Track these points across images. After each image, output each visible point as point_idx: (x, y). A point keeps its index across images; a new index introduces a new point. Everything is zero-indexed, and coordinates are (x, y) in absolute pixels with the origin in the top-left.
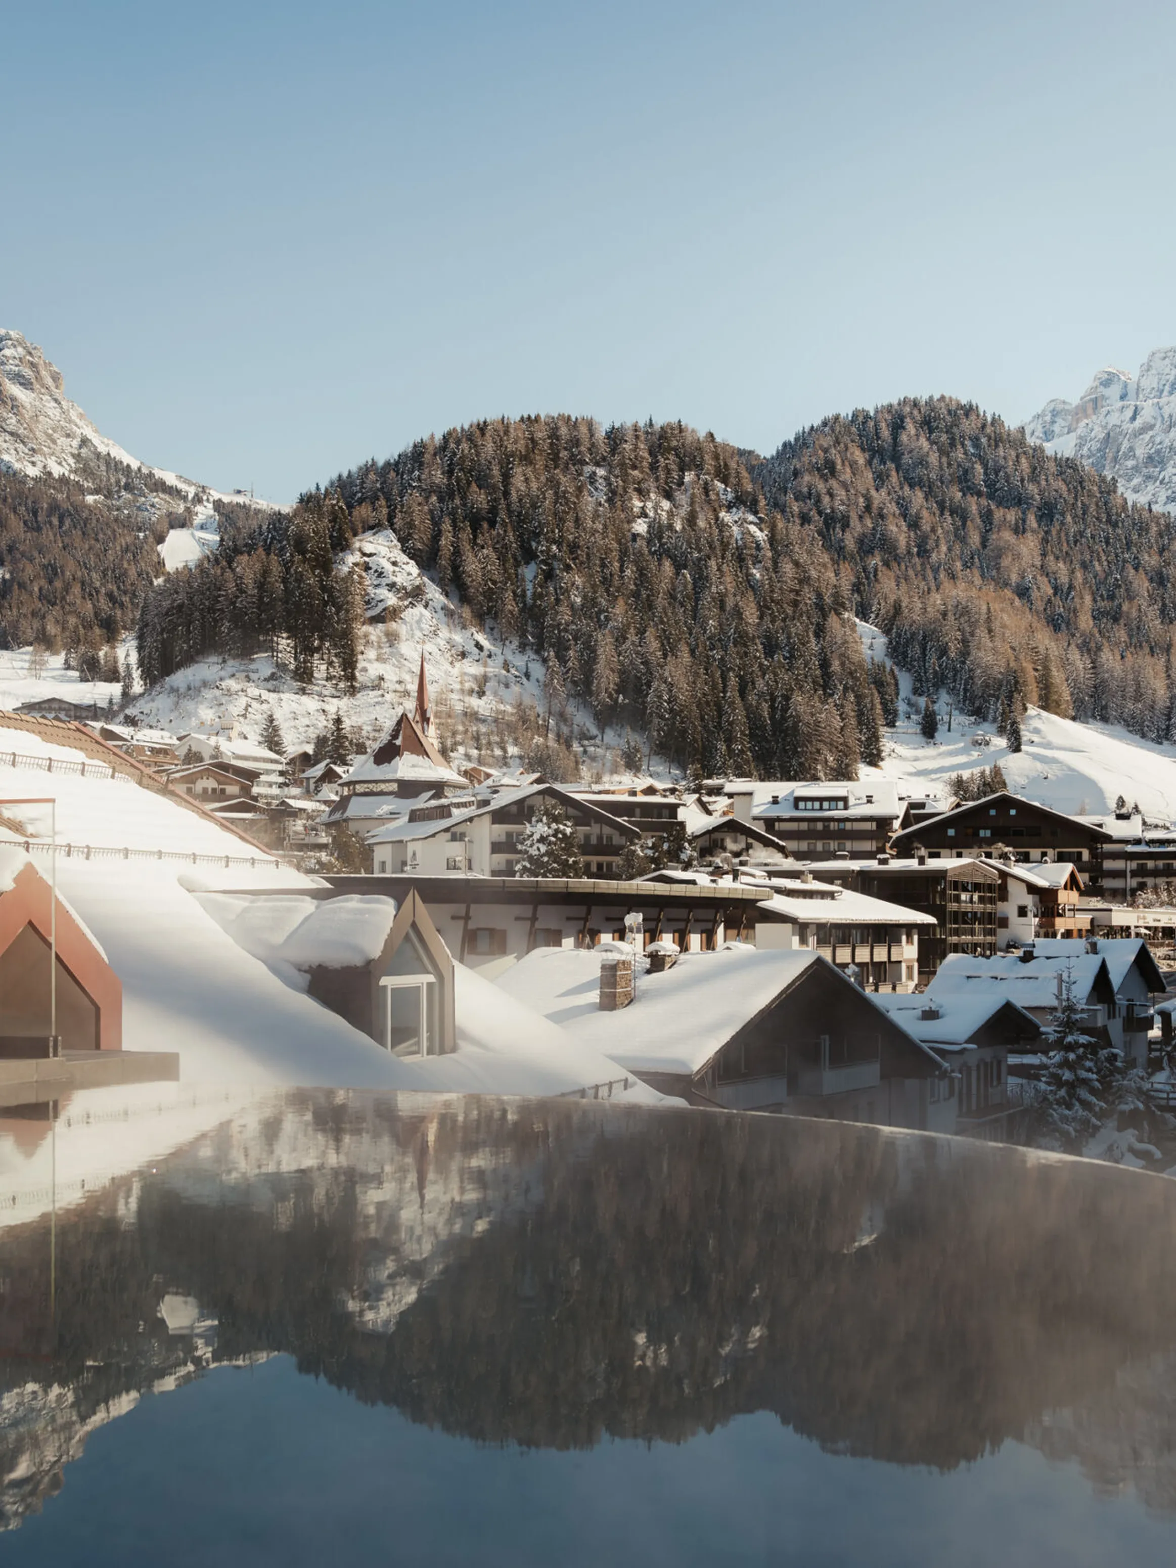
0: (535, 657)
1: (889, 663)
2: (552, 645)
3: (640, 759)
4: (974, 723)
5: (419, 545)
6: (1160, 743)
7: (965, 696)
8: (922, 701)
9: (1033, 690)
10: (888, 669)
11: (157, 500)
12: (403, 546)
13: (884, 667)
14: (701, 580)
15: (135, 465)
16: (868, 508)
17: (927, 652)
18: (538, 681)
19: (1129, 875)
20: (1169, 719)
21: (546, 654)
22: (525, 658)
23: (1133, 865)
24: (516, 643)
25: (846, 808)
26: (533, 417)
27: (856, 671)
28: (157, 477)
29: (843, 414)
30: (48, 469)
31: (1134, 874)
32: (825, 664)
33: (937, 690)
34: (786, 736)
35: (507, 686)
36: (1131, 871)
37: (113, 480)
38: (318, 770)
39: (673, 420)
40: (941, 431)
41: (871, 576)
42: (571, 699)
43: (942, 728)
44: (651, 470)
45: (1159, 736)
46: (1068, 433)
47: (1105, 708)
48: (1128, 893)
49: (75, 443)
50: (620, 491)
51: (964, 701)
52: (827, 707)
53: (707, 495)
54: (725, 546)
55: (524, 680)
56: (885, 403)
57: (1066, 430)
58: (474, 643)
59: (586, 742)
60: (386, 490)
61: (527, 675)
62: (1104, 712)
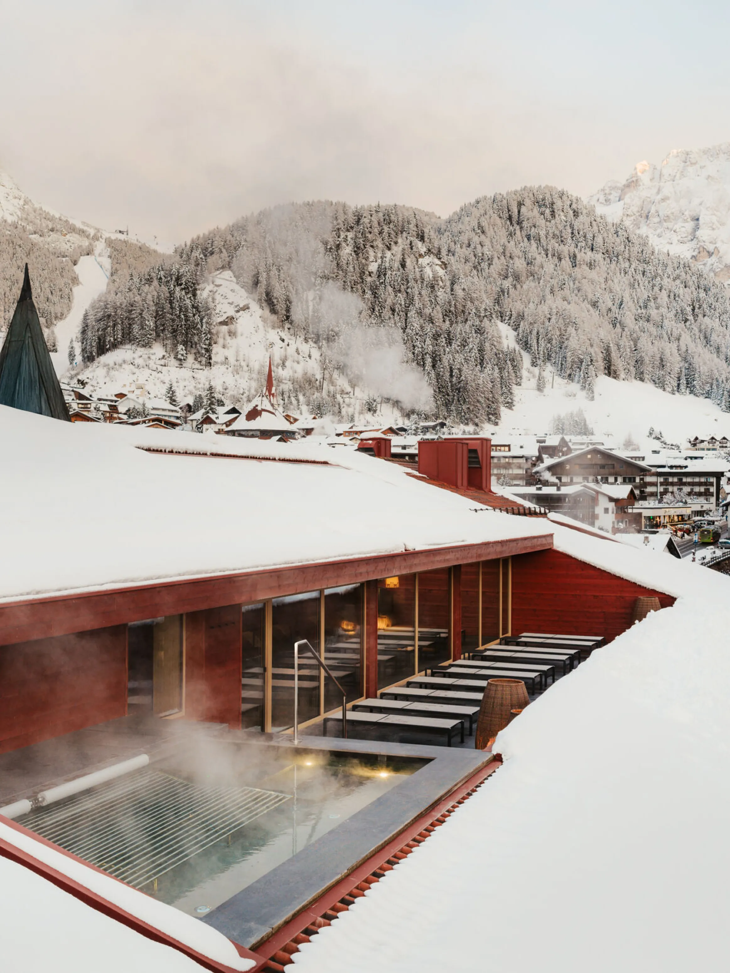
0: (315, 345)
1: (517, 348)
2: (325, 339)
3: (376, 405)
4: (566, 384)
5: (246, 280)
6: (674, 394)
7: (562, 368)
8: (536, 370)
9: (601, 364)
10: (517, 352)
11: (71, 238)
12: (237, 280)
13: (515, 351)
14: (410, 300)
15: (57, 216)
16: (504, 253)
17: (540, 342)
18: (316, 359)
19: (659, 484)
20: (679, 380)
21: (321, 344)
22: (309, 346)
23: (661, 479)
24: (303, 337)
25: (509, 450)
26: (311, 203)
27: (499, 354)
28: (71, 223)
29: (489, 196)
30: (5, 219)
31: (662, 484)
32: (481, 350)
33: (545, 364)
34: (459, 392)
35: (298, 363)
36: (660, 482)
37: (44, 225)
38: (199, 415)
39: (392, 203)
40: (546, 207)
41: (506, 293)
42: (336, 370)
43: (548, 386)
44: (379, 234)
45: (673, 390)
46: (619, 201)
47: (642, 373)
48: (659, 494)
49: (22, 202)
50: (362, 247)
51: (561, 370)
52: (483, 375)
53: (412, 249)
54: (423, 279)
55: (308, 359)
56: (513, 190)
57: (618, 199)
58: (279, 337)
59: (344, 396)
60: (226, 247)
61: (310, 356)
62: (641, 376)
